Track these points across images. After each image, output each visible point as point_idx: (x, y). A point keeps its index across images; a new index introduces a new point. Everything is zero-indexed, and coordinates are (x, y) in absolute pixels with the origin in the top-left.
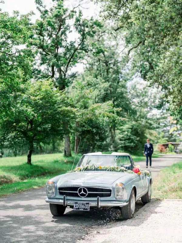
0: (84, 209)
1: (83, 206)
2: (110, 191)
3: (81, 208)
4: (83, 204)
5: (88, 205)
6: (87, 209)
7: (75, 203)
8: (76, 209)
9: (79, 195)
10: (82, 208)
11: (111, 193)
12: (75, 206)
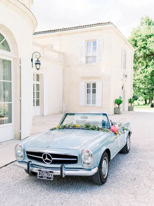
0: (48, 178)
1: (47, 175)
2: (76, 157)
3: (44, 177)
4: (46, 173)
5: (51, 173)
6: (50, 178)
7: (39, 170)
8: (40, 177)
9: (44, 161)
10: (46, 177)
11: (77, 160)
12: (38, 173)
